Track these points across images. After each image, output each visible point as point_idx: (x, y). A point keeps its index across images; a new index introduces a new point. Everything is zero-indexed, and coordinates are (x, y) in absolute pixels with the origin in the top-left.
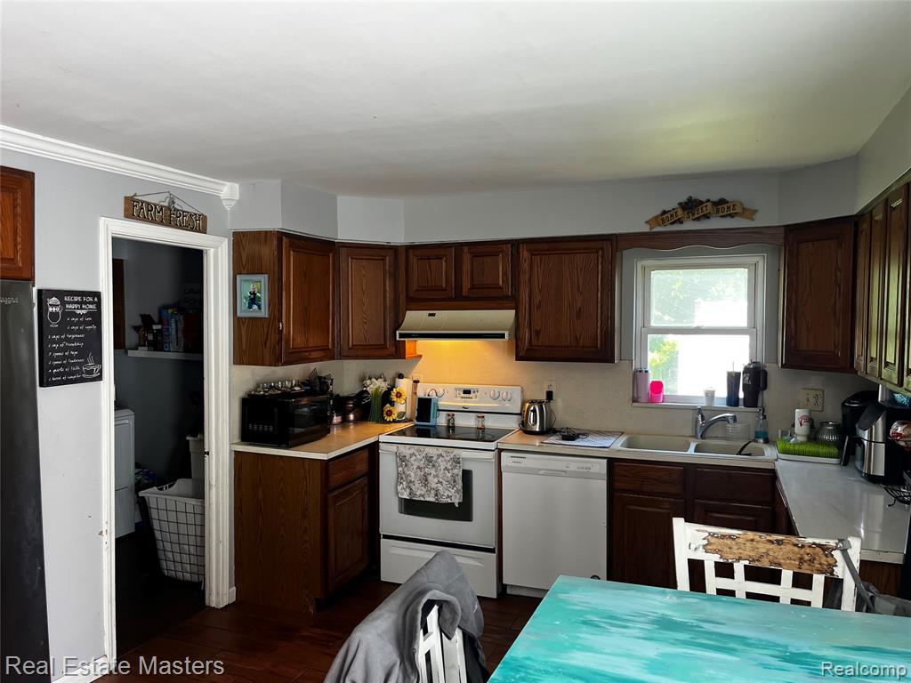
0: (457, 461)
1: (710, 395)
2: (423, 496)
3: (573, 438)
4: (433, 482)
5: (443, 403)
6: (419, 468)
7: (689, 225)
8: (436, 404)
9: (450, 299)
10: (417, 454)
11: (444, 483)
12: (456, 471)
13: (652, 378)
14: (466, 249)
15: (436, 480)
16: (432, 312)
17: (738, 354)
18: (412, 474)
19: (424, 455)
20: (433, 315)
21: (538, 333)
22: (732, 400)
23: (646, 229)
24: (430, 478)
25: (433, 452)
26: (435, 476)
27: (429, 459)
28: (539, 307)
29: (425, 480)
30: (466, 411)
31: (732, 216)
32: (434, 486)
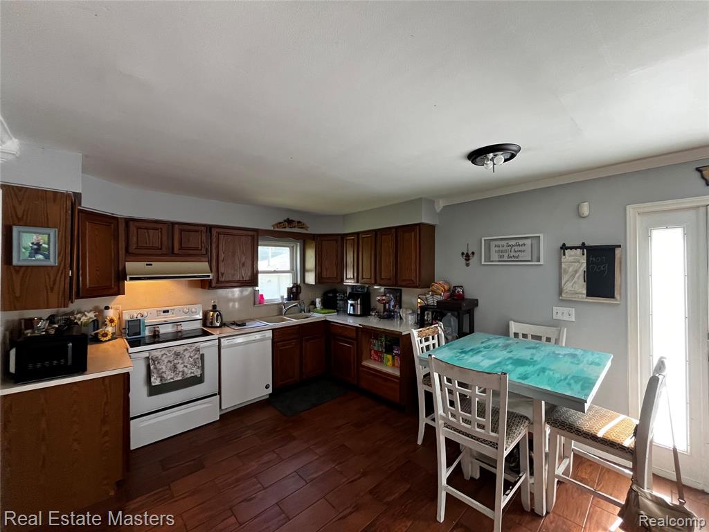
0: (198, 350)
1: (282, 297)
2: (172, 378)
3: (244, 325)
4: (180, 367)
5: (147, 321)
6: (169, 361)
7: (288, 230)
8: (144, 322)
9: (163, 255)
10: (167, 353)
11: (189, 366)
12: (196, 356)
13: (260, 293)
14: (176, 226)
15: (182, 366)
16: (148, 263)
17: (287, 282)
18: (164, 367)
19: (173, 352)
20: (151, 265)
21: (222, 274)
22: (289, 299)
23: (272, 229)
24: (178, 366)
25: (180, 349)
26: (182, 363)
27: (177, 355)
28: (223, 261)
29: (175, 368)
30: (166, 323)
31: (302, 228)
32: (181, 370)
